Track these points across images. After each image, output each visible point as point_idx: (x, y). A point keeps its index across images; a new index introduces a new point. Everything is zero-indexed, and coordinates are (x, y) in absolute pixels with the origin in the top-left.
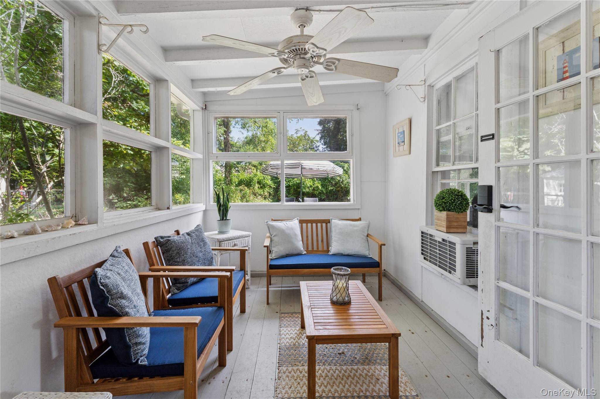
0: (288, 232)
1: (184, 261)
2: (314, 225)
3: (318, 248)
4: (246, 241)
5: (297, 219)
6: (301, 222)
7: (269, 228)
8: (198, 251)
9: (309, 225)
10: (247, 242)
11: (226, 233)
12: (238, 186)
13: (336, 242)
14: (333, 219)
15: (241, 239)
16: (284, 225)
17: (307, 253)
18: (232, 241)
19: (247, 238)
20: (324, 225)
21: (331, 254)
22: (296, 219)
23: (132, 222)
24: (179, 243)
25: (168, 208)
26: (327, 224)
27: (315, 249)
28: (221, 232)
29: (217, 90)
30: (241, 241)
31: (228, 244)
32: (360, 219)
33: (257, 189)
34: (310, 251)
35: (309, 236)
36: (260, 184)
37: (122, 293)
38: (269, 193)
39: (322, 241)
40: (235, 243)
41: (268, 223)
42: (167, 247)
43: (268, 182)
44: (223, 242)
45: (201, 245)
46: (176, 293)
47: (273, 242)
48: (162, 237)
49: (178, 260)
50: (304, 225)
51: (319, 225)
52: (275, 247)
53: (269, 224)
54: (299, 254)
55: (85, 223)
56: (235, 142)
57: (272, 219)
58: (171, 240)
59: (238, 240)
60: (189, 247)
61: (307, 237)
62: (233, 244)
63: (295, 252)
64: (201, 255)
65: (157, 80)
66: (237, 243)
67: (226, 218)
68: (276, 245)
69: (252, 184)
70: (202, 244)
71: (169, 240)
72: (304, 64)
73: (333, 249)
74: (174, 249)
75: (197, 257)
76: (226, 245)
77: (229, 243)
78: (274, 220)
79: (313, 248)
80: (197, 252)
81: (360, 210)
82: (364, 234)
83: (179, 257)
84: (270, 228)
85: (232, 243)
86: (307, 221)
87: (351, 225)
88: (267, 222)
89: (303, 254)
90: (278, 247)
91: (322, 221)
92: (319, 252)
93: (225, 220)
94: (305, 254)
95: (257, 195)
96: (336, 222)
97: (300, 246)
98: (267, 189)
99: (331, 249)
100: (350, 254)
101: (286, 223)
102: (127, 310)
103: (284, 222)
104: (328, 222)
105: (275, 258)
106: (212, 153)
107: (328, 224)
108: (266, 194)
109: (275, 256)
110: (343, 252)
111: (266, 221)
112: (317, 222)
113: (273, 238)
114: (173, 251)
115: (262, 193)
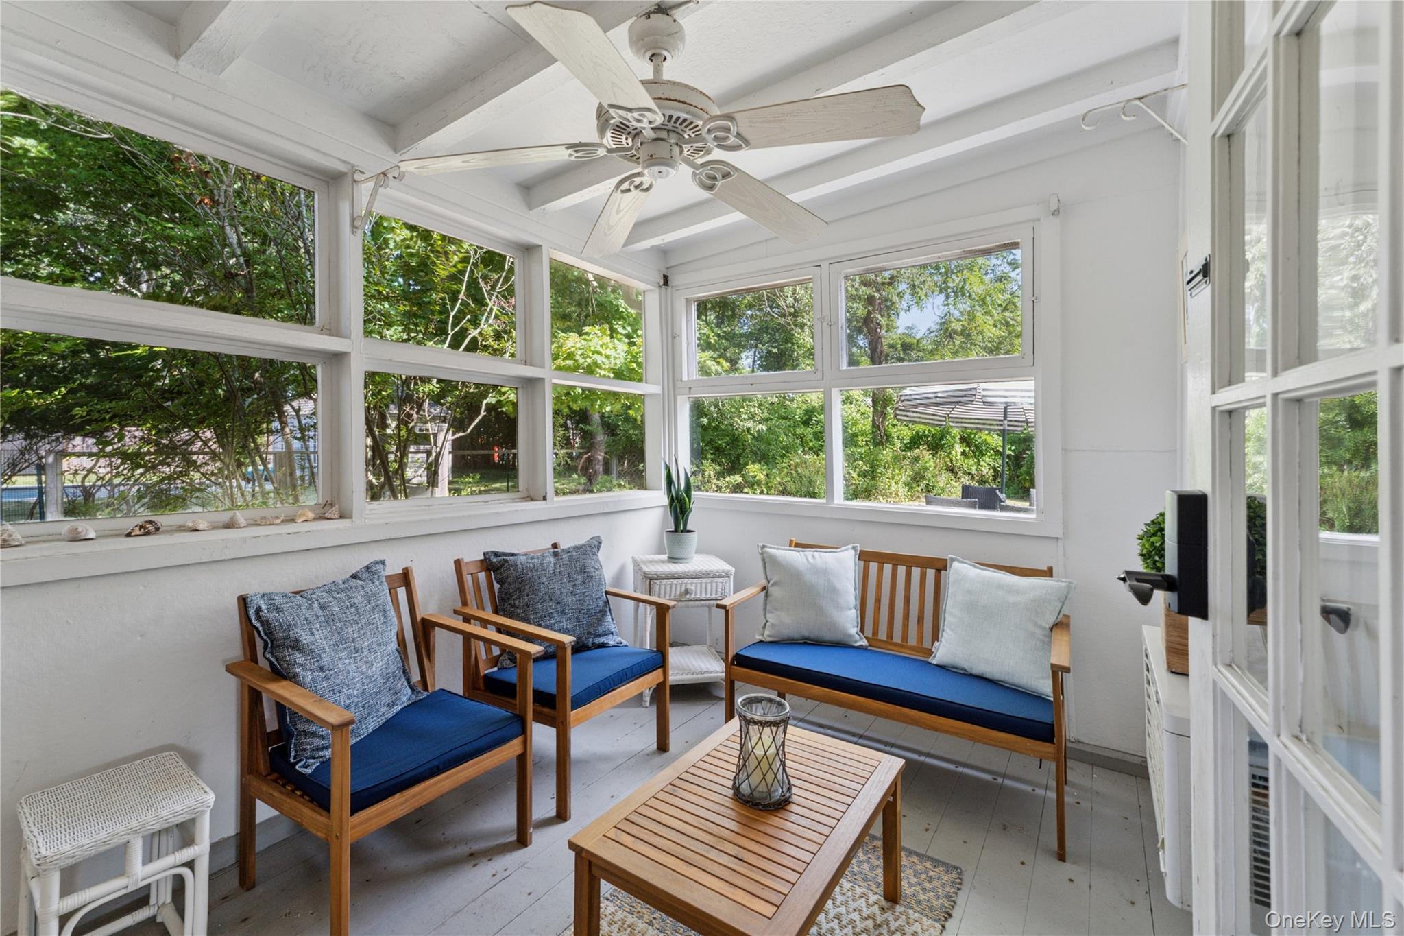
0: (810, 577)
1: (528, 606)
2: (902, 570)
3: (905, 637)
4: (717, 586)
5: (854, 548)
6: (865, 557)
7: (765, 564)
8: (564, 591)
9: (888, 568)
10: (720, 590)
11: (681, 561)
12: (910, 449)
13: (952, 630)
14: (956, 560)
15: (704, 580)
16: (805, 560)
17: (870, 645)
18: (680, 581)
19: (721, 580)
20: (931, 573)
21: (934, 662)
22: (850, 546)
23: (431, 520)
24: (523, 569)
25: (545, 498)
26: (939, 571)
27: (897, 638)
28: (672, 559)
29: (665, 241)
30: (704, 585)
31: (668, 587)
32: (1049, 573)
33: (959, 457)
34: (880, 640)
35: (883, 599)
36: (968, 445)
37: (297, 640)
38: (995, 469)
39: (921, 619)
40: (689, 586)
41: (766, 549)
42: (501, 573)
43: (989, 439)
44: (658, 582)
45: (576, 580)
46: (506, 668)
47: (769, 598)
48: (496, 554)
49: (517, 603)
50: (874, 566)
51: (916, 571)
52: (772, 613)
53: (766, 552)
54: (841, 645)
55: (333, 517)
56: (918, 337)
57: (791, 541)
58: (510, 562)
59: (695, 581)
60: (544, 579)
61: (878, 601)
62: (683, 589)
63: (828, 636)
64: (570, 600)
65: (527, 249)
66: (693, 588)
67: (685, 526)
68: (776, 609)
69: (945, 444)
70: (580, 578)
71: (506, 561)
72: (651, 156)
73: (944, 652)
74: (510, 580)
75: (558, 603)
76: (665, 588)
77: (671, 584)
78: (797, 545)
79: (890, 635)
80: (561, 593)
81: (1060, 542)
82: (1040, 622)
83: (520, 597)
84: (768, 562)
85: (681, 586)
86: (882, 558)
87: (1000, 586)
88: (764, 547)
89: (856, 645)
90: (779, 613)
91: (926, 563)
92: (906, 651)
93: (682, 532)
94: (861, 648)
95: (960, 473)
96: (963, 572)
97: (848, 622)
98: (987, 459)
99: (938, 650)
100: (988, 676)
101: (813, 557)
102: (297, 670)
103: (809, 553)
104: (940, 566)
105: (769, 639)
106: (681, 380)
107: (942, 572)
108: (985, 471)
109: (769, 636)
110: (966, 665)
111: (761, 544)
112: (910, 562)
113: (771, 590)
114: (510, 584)
115: (974, 468)
